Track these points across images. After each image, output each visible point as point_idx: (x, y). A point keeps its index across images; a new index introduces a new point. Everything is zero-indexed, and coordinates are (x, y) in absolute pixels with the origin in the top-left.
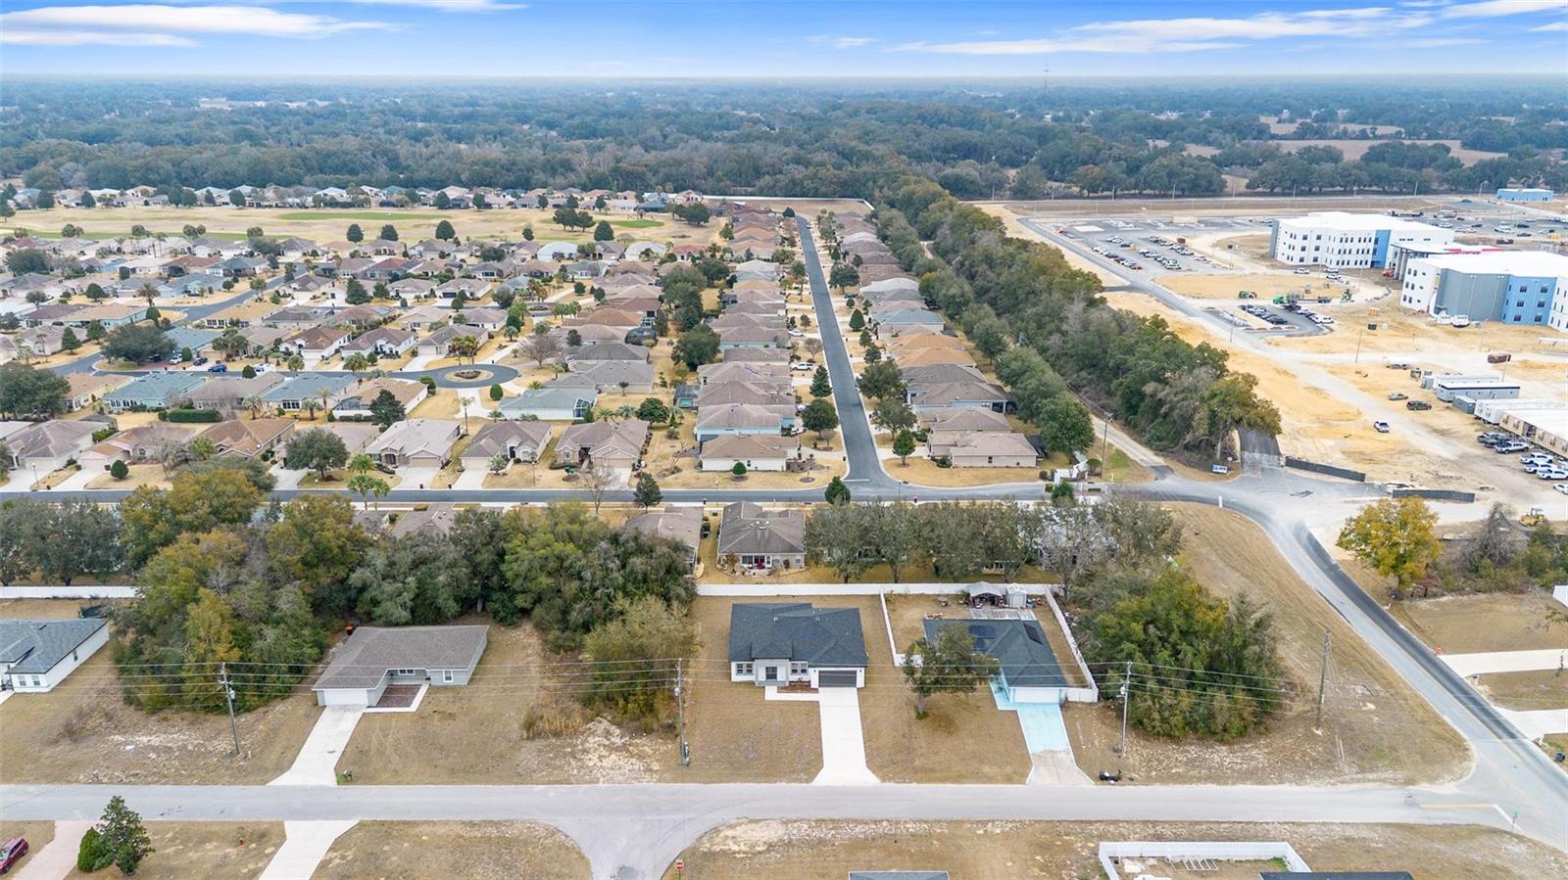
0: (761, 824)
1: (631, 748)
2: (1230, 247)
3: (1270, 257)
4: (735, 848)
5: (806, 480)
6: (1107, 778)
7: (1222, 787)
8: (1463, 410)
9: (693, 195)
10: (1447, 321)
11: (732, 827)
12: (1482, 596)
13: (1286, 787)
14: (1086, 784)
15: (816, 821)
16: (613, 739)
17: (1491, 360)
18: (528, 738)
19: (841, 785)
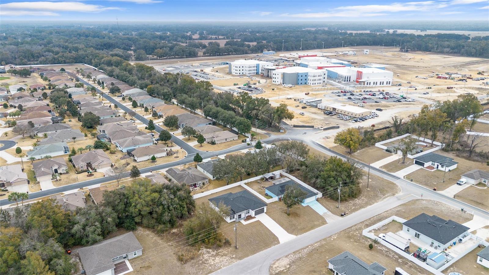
0: (281, 260)
1: (220, 254)
2: (217, 71)
3: (230, 73)
4: (282, 269)
5: (177, 157)
6: (343, 215)
7: (365, 208)
8: (314, 107)
9: (13, 66)
10: (287, 86)
11: (274, 264)
12: (364, 149)
13: (375, 204)
14: (341, 218)
15: (293, 253)
16: (212, 253)
17: (306, 94)
18: (184, 264)
19: (288, 241)
